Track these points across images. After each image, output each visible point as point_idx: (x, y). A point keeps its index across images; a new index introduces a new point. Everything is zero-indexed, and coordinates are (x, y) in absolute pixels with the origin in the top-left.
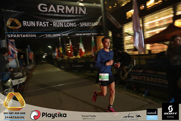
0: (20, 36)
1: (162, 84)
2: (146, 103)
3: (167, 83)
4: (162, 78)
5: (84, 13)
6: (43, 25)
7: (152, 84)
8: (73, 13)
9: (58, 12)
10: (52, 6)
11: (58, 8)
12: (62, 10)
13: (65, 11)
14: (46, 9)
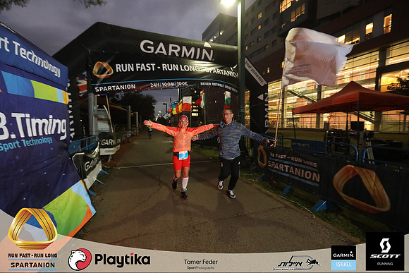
0: (112, 88)
1: (311, 180)
2: (280, 205)
3: (318, 180)
4: (312, 172)
5: (210, 58)
7: (297, 178)
8: (192, 57)
9: (170, 54)
10: (161, 45)
11: (170, 48)
12: (176, 52)
13: (180, 53)
14: (152, 48)
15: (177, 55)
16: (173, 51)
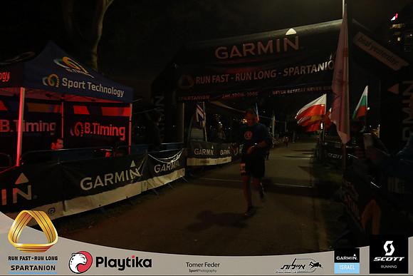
0: (191, 98)
6: (221, 79)
8: (271, 51)
9: (245, 55)
10: (235, 48)
11: (244, 48)
12: (250, 50)
13: (256, 50)
14: (226, 53)
15: (253, 54)
16: (249, 50)
